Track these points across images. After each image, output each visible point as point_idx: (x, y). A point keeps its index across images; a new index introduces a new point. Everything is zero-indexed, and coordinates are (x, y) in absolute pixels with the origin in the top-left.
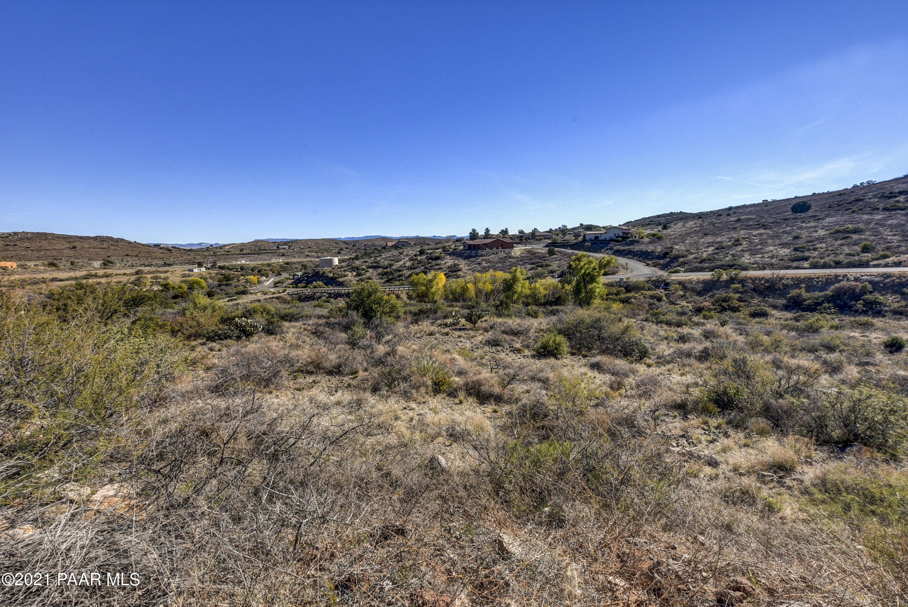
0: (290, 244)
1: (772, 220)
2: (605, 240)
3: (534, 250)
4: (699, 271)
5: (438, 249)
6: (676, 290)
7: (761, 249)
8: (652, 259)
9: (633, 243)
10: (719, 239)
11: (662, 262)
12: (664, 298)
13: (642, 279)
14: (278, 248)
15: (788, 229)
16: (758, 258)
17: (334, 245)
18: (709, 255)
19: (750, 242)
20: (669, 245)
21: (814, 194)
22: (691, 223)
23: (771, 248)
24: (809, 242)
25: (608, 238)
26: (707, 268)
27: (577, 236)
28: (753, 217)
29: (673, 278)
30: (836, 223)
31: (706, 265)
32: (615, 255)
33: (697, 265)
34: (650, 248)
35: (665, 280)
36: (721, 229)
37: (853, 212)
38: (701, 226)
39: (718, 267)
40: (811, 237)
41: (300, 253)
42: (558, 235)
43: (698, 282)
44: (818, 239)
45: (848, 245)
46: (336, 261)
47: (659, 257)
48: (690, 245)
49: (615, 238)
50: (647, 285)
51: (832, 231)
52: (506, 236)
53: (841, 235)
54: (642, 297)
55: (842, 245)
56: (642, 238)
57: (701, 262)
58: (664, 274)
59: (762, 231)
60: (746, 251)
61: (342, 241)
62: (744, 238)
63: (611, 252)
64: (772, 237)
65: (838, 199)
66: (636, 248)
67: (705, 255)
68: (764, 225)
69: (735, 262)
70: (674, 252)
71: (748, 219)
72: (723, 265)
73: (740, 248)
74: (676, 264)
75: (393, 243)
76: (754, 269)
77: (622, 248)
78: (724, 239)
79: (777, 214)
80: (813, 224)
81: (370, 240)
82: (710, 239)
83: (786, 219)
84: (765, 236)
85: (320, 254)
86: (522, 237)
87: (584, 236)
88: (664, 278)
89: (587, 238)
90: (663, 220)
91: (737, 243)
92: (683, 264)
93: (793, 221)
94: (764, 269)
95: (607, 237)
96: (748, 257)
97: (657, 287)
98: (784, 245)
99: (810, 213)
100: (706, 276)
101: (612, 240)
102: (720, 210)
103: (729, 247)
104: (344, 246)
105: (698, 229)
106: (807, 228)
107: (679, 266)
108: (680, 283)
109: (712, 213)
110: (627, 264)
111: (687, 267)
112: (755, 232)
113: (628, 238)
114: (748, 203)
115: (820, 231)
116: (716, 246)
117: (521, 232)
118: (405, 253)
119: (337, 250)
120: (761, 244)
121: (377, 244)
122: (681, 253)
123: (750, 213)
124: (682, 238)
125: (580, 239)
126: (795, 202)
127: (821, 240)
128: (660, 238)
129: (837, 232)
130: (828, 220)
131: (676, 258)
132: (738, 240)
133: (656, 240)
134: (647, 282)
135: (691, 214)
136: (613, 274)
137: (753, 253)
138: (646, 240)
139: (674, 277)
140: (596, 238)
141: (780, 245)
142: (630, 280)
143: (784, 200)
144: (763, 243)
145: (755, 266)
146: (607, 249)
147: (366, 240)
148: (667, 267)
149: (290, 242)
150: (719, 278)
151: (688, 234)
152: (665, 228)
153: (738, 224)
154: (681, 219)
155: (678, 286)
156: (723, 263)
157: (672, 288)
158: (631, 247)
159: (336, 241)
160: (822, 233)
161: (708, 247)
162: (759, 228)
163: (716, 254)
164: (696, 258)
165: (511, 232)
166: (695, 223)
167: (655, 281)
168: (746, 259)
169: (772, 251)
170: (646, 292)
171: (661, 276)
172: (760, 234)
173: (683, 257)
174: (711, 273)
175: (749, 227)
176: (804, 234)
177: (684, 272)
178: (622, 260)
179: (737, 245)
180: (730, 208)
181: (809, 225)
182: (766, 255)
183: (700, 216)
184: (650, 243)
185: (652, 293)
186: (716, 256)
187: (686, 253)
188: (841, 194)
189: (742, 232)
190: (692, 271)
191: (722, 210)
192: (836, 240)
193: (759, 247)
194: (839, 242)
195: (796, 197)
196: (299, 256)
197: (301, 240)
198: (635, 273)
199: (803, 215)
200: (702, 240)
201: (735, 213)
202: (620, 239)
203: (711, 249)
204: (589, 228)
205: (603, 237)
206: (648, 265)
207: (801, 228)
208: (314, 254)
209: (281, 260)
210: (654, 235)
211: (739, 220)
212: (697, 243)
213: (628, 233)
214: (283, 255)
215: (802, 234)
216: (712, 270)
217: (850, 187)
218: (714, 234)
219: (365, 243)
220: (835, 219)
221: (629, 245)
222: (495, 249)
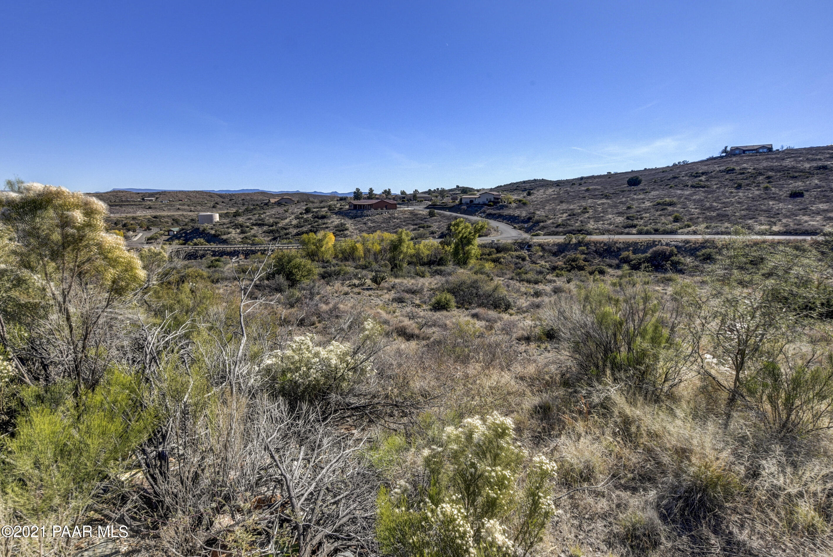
0: (157, 196)
1: (612, 191)
2: (479, 204)
3: (416, 212)
4: (555, 235)
5: (324, 207)
6: (537, 251)
7: (602, 217)
8: (518, 223)
9: (502, 207)
10: (572, 207)
11: (526, 225)
12: (527, 258)
13: (510, 241)
14: (143, 199)
15: (624, 199)
16: (600, 225)
17: (208, 198)
18: (563, 220)
19: (595, 210)
20: (532, 211)
21: (645, 169)
22: (550, 191)
23: (610, 216)
24: (638, 212)
25: (481, 202)
26: (562, 232)
27: (454, 199)
28: (599, 187)
29: (534, 241)
30: (658, 196)
31: (561, 229)
32: (487, 218)
33: (554, 229)
34: (517, 213)
35: (528, 243)
36: (574, 198)
37: (671, 187)
38: (558, 194)
39: (570, 232)
40: (639, 207)
41: (170, 206)
42: (436, 197)
43: (554, 245)
44: (644, 209)
45: (664, 215)
46: (217, 217)
47: (524, 222)
48: (549, 210)
49: (487, 202)
50: (513, 247)
51: (655, 203)
52: (389, 197)
53: (661, 207)
54: (509, 257)
55: (660, 215)
56: (510, 203)
57: (557, 227)
58: (526, 236)
59: (604, 201)
60: (591, 218)
61: (217, 194)
62: (590, 207)
63: (484, 216)
64: (611, 206)
65: (662, 175)
66: (506, 212)
67: (560, 221)
68: (606, 196)
69: (582, 228)
70: (536, 218)
71: (595, 189)
72: (573, 230)
73: (587, 215)
74: (537, 228)
75: (276, 200)
76: (597, 234)
77: (493, 212)
78: (574, 207)
79: (617, 186)
80: (642, 196)
81: (248, 195)
82: (564, 206)
83: (623, 191)
84: (606, 206)
85: (193, 208)
86: (404, 198)
87: (461, 200)
88: (527, 241)
89: (463, 202)
90: (528, 186)
91: (585, 210)
92: (543, 228)
93: (628, 193)
94: (604, 234)
95: (481, 201)
96: (593, 224)
97: (522, 248)
98: (620, 214)
99: (640, 187)
100: (560, 239)
101: (485, 204)
102: (574, 179)
103: (579, 214)
104: (219, 200)
105: (555, 196)
106: (637, 199)
107: (540, 230)
108: (540, 245)
109: (568, 181)
110: (497, 227)
111: (545, 231)
112: (600, 202)
113: (499, 203)
114: (596, 174)
115: (646, 203)
116: (569, 212)
117: (403, 193)
118: (290, 211)
119: (212, 204)
120: (603, 212)
121: (255, 198)
122: (541, 218)
123: (597, 184)
124: (543, 204)
125: (457, 202)
126: (630, 176)
127: (646, 210)
128: (525, 204)
129: (659, 204)
130: (653, 193)
131: (538, 222)
132: (585, 209)
133: (521, 205)
134: (514, 244)
135: (551, 181)
136: (486, 236)
137: (597, 219)
138: (514, 205)
139: (536, 240)
140: (471, 201)
141: (617, 213)
142: (500, 242)
143: (623, 173)
144: (605, 212)
145: (598, 231)
146: (481, 213)
147: (243, 194)
148: (530, 230)
149: (157, 193)
150: (570, 241)
151: (548, 201)
152: (529, 194)
153: (587, 194)
154: (542, 186)
155: (538, 248)
156: (574, 228)
157: (534, 249)
158: (501, 211)
159: (210, 194)
160: (648, 204)
161: (562, 213)
162: (603, 198)
163: (569, 220)
164: (553, 223)
165: (393, 192)
166: (554, 191)
167: (520, 243)
168: (591, 225)
169: (610, 219)
170: (513, 253)
171: (525, 239)
172: (603, 204)
173: (543, 222)
174: (565, 237)
175: (595, 197)
176: (635, 204)
177: (544, 235)
178: (493, 223)
179: (585, 213)
180: (582, 178)
181: (639, 197)
182: (606, 222)
183: (558, 184)
184: (516, 208)
185: (517, 253)
186: (568, 222)
187: (546, 219)
188: (664, 170)
189: (590, 201)
190: (549, 234)
191: (575, 179)
192: (657, 211)
193: (602, 215)
194: (659, 213)
195: (632, 171)
196: (169, 210)
197: (170, 192)
198: (504, 235)
199: (635, 188)
200: (559, 207)
201: (585, 183)
202: (492, 203)
203: (565, 215)
204: (465, 190)
205: (476, 202)
206: (515, 228)
207: (633, 199)
208: (186, 207)
209: (149, 214)
210: (520, 201)
211: (588, 190)
212: (554, 210)
213: (498, 199)
214: (150, 208)
215: (633, 205)
216: (565, 234)
217: (671, 165)
218: (568, 202)
219: (243, 197)
220: (658, 192)
221: (499, 210)
222: (379, 210)
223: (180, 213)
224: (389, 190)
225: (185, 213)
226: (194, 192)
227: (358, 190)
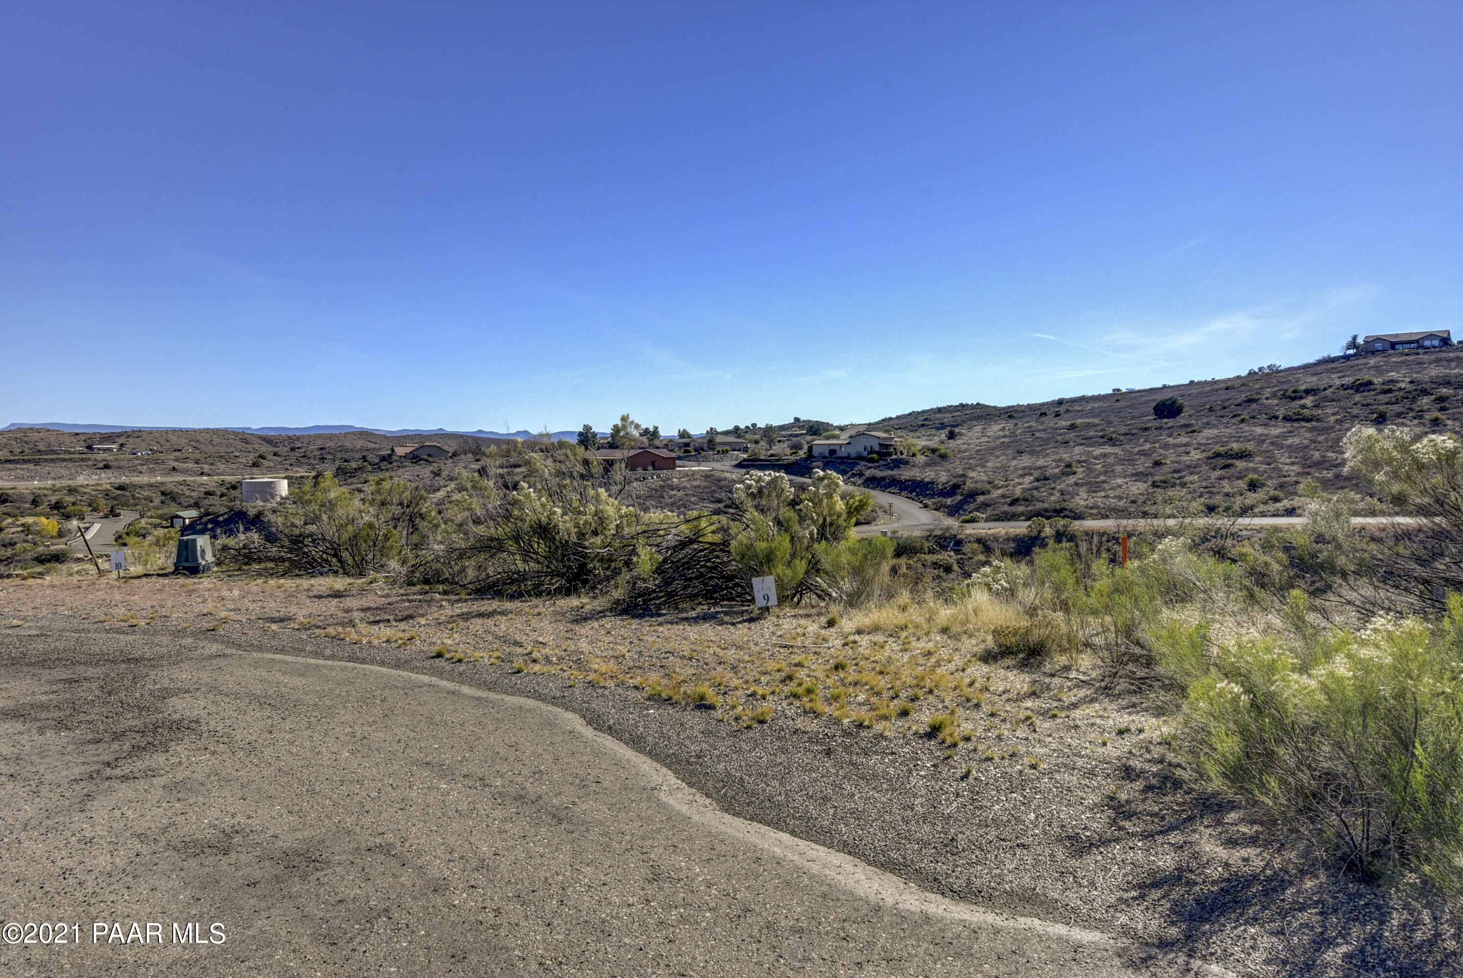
0: (119, 440)
1: (1123, 429)
2: (848, 457)
3: (717, 474)
4: (1009, 520)
6: (974, 553)
7: (1104, 482)
8: (932, 496)
9: (898, 464)
10: (1041, 462)
11: (949, 501)
12: (955, 567)
13: (917, 533)
14: (89, 447)
15: (1147, 446)
16: (1099, 499)
17: (240, 445)
18: (1024, 490)
19: (1089, 469)
20: (960, 471)
21: (1192, 382)
22: (995, 428)
23: (1120, 481)
24: (1178, 471)
25: (853, 455)
26: (1022, 514)
27: (796, 447)
28: (1096, 421)
29: (968, 532)
30: (1217, 440)
31: (1021, 509)
32: (868, 486)
33: (1006, 508)
34: (928, 475)
35: (955, 536)
36: (1046, 442)
37: (1243, 421)
38: (1013, 434)
39: (1038, 514)
40: (1178, 462)
41: (154, 461)
42: (756, 442)
43: (1008, 540)
44: (1189, 467)
45: (1229, 478)
46: (283, 488)
47: (943, 493)
48: (996, 470)
49: (865, 454)
50: (926, 544)
51: (1210, 454)
52: (657, 442)
53: (1222, 462)
54: (919, 565)
55: (1221, 478)
56: (914, 455)
57: (1011, 504)
58: (951, 523)
59: (1108, 449)
60: (1082, 485)
61: (259, 437)
62: (1079, 462)
63: (860, 482)
64: (1121, 461)
65: (1225, 396)
66: (905, 474)
67: (1018, 491)
68: (1111, 439)
69: (1063, 505)
70: (969, 485)
71: (1089, 426)
72: (1046, 510)
73: (1072, 479)
74: (972, 506)
75: (408, 450)
76: (1094, 517)
77: (879, 474)
78: (1048, 462)
79: (1133, 418)
80: (1184, 440)
81: (331, 437)
82: (1026, 461)
83: (1146, 429)
84: (1111, 460)
85: (206, 468)
86: (687, 445)
87: (810, 449)
88: (954, 532)
89: (815, 452)
90: (947, 418)
91: (1068, 469)
92: (985, 505)
93: (1156, 432)
94: (1107, 517)
95: (853, 451)
96: (1085, 496)
97: (944, 548)
98: (1140, 476)
99: (1181, 420)
100: (1020, 528)
101: (860, 458)
102: (1043, 404)
103: (1056, 478)
104: (266, 449)
105: (1006, 440)
106: (1175, 446)
107: (977, 510)
108: (979, 541)
109: (1031, 408)
110: (891, 505)
111: (989, 511)
112: (1098, 451)
113: (890, 454)
114: (1089, 394)
115: (1193, 452)
116: (1036, 474)
117: (683, 434)
119: (251, 458)
120: (1106, 473)
121: (349, 445)
122: (979, 486)
123: (1092, 413)
124: (982, 456)
125: (802, 453)
126: (1160, 397)
127: (1192, 468)
128: (943, 457)
129: (1218, 455)
130: (1207, 433)
131: (972, 495)
132: (1069, 466)
133: (938, 459)
134: (927, 538)
135: (995, 407)
136: (868, 523)
137: (1094, 488)
138: (921, 459)
139: (971, 530)
140: (832, 452)
141: (1133, 475)
142: (899, 534)
143: (1145, 391)
144: (1109, 472)
145: (1095, 511)
146: (853, 475)
147: (320, 436)
148: (957, 511)
149: (120, 435)
150: (1040, 532)
151: (991, 451)
152: (952, 436)
153: (1072, 435)
154: (979, 418)
155: (976, 546)
156: (1046, 505)
157: (967, 548)
158: (894, 472)
159: (244, 437)
160: (1195, 455)
161: (1023, 476)
162: (1104, 444)
163: (1036, 488)
164: (1004, 496)
165: (664, 433)
166: (1003, 429)
167: (940, 537)
168: (1081, 500)
169: (1120, 486)
170: (928, 557)
171: (948, 528)
172: (1105, 455)
173: (983, 493)
174: (1029, 523)
175: (1088, 441)
176: (1170, 457)
177: (986, 521)
178: (880, 498)
179: (1068, 474)
180: (1060, 402)
181: (1178, 441)
182: (1112, 493)
183: (1011, 413)
184: (927, 465)
185: (935, 558)
186: (1035, 493)
187: (988, 486)
188: (1228, 386)
189: (1078, 450)
190: (998, 519)
191: (1047, 403)
192: (1214, 470)
193: (1102, 478)
194: (1218, 473)
195: (1165, 387)
196: (152, 471)
197: (150, 432)
198: (906, 522)
199: (1171, 422)
200: (1014, 463)
201: (1067, 410)
202: (875, 456)
203: (1028, 479)
204: (815, 429)
205: (843, 452)
206: (926, 506)
207: (1166, 446)
208: (190, 465)
209: (106, 480)
210: (934, 451)
211: (1073, 427)
212: (1005, 468)
213: (887, 446)
214: (106, 467)
215: (1165, 458)
216: (1029, 519)
217: (1244, 373)
218: (1033, 453)
219: (319, 443)
220: (1215, 432)
221: (892, 469)
222: (640, 470)
223: (179, 478)
224: (656, 428)
225: (189, 479)
226: (207, 431)
227: (587, 428)
